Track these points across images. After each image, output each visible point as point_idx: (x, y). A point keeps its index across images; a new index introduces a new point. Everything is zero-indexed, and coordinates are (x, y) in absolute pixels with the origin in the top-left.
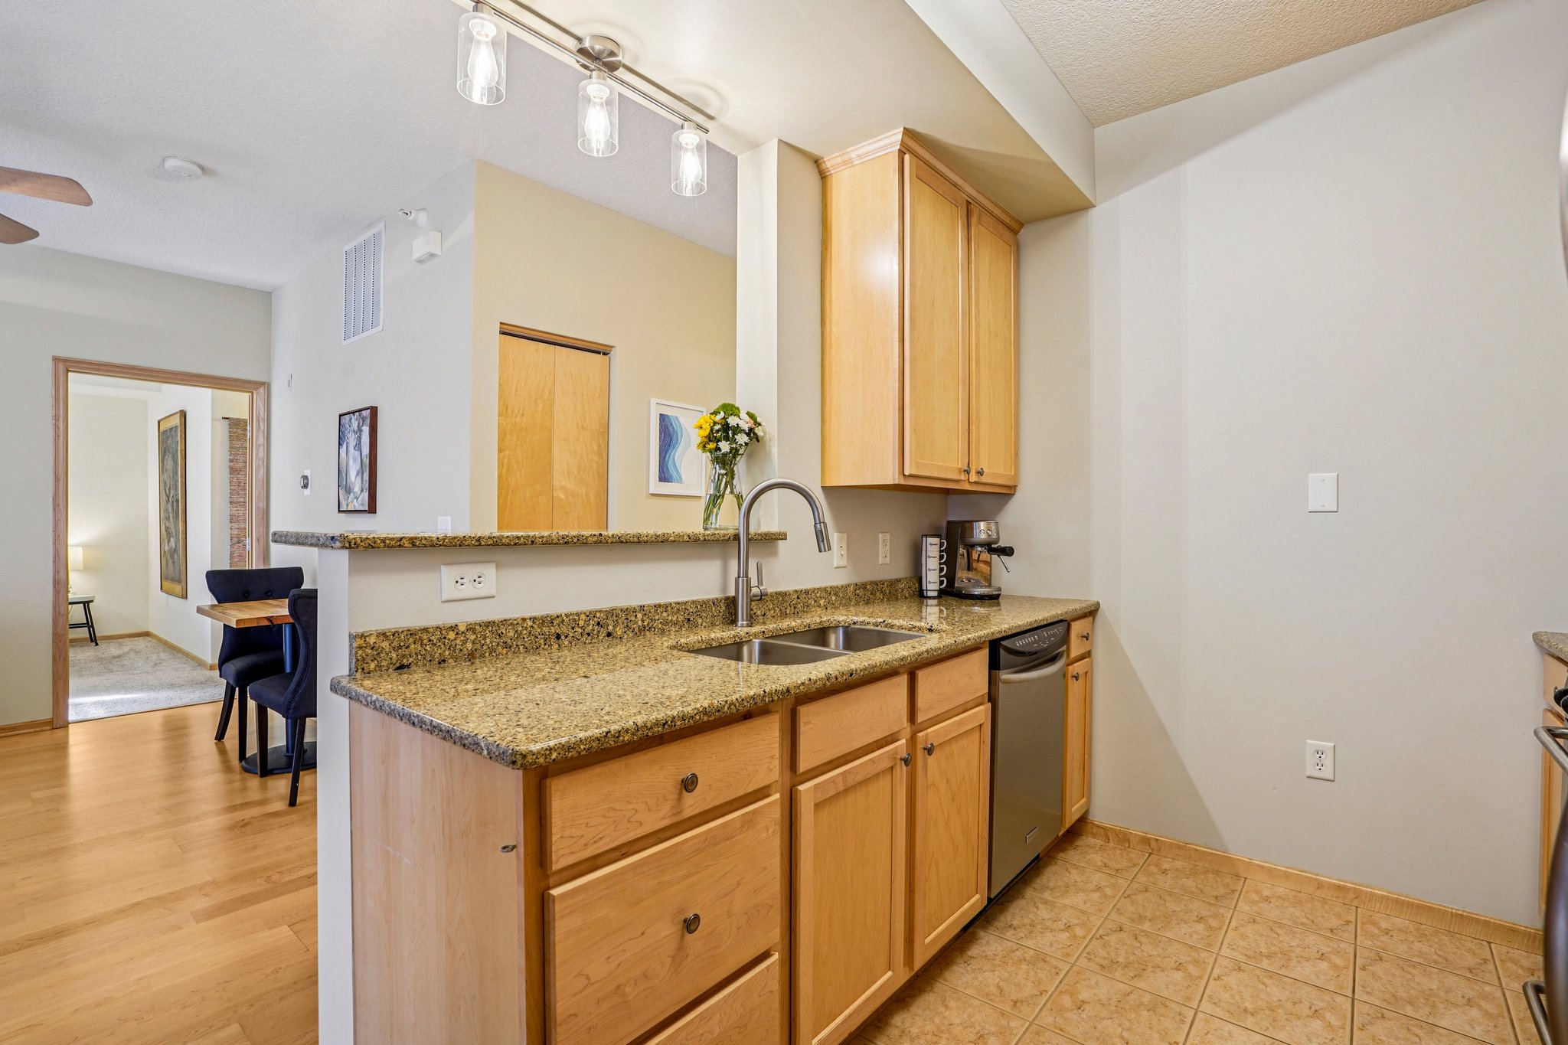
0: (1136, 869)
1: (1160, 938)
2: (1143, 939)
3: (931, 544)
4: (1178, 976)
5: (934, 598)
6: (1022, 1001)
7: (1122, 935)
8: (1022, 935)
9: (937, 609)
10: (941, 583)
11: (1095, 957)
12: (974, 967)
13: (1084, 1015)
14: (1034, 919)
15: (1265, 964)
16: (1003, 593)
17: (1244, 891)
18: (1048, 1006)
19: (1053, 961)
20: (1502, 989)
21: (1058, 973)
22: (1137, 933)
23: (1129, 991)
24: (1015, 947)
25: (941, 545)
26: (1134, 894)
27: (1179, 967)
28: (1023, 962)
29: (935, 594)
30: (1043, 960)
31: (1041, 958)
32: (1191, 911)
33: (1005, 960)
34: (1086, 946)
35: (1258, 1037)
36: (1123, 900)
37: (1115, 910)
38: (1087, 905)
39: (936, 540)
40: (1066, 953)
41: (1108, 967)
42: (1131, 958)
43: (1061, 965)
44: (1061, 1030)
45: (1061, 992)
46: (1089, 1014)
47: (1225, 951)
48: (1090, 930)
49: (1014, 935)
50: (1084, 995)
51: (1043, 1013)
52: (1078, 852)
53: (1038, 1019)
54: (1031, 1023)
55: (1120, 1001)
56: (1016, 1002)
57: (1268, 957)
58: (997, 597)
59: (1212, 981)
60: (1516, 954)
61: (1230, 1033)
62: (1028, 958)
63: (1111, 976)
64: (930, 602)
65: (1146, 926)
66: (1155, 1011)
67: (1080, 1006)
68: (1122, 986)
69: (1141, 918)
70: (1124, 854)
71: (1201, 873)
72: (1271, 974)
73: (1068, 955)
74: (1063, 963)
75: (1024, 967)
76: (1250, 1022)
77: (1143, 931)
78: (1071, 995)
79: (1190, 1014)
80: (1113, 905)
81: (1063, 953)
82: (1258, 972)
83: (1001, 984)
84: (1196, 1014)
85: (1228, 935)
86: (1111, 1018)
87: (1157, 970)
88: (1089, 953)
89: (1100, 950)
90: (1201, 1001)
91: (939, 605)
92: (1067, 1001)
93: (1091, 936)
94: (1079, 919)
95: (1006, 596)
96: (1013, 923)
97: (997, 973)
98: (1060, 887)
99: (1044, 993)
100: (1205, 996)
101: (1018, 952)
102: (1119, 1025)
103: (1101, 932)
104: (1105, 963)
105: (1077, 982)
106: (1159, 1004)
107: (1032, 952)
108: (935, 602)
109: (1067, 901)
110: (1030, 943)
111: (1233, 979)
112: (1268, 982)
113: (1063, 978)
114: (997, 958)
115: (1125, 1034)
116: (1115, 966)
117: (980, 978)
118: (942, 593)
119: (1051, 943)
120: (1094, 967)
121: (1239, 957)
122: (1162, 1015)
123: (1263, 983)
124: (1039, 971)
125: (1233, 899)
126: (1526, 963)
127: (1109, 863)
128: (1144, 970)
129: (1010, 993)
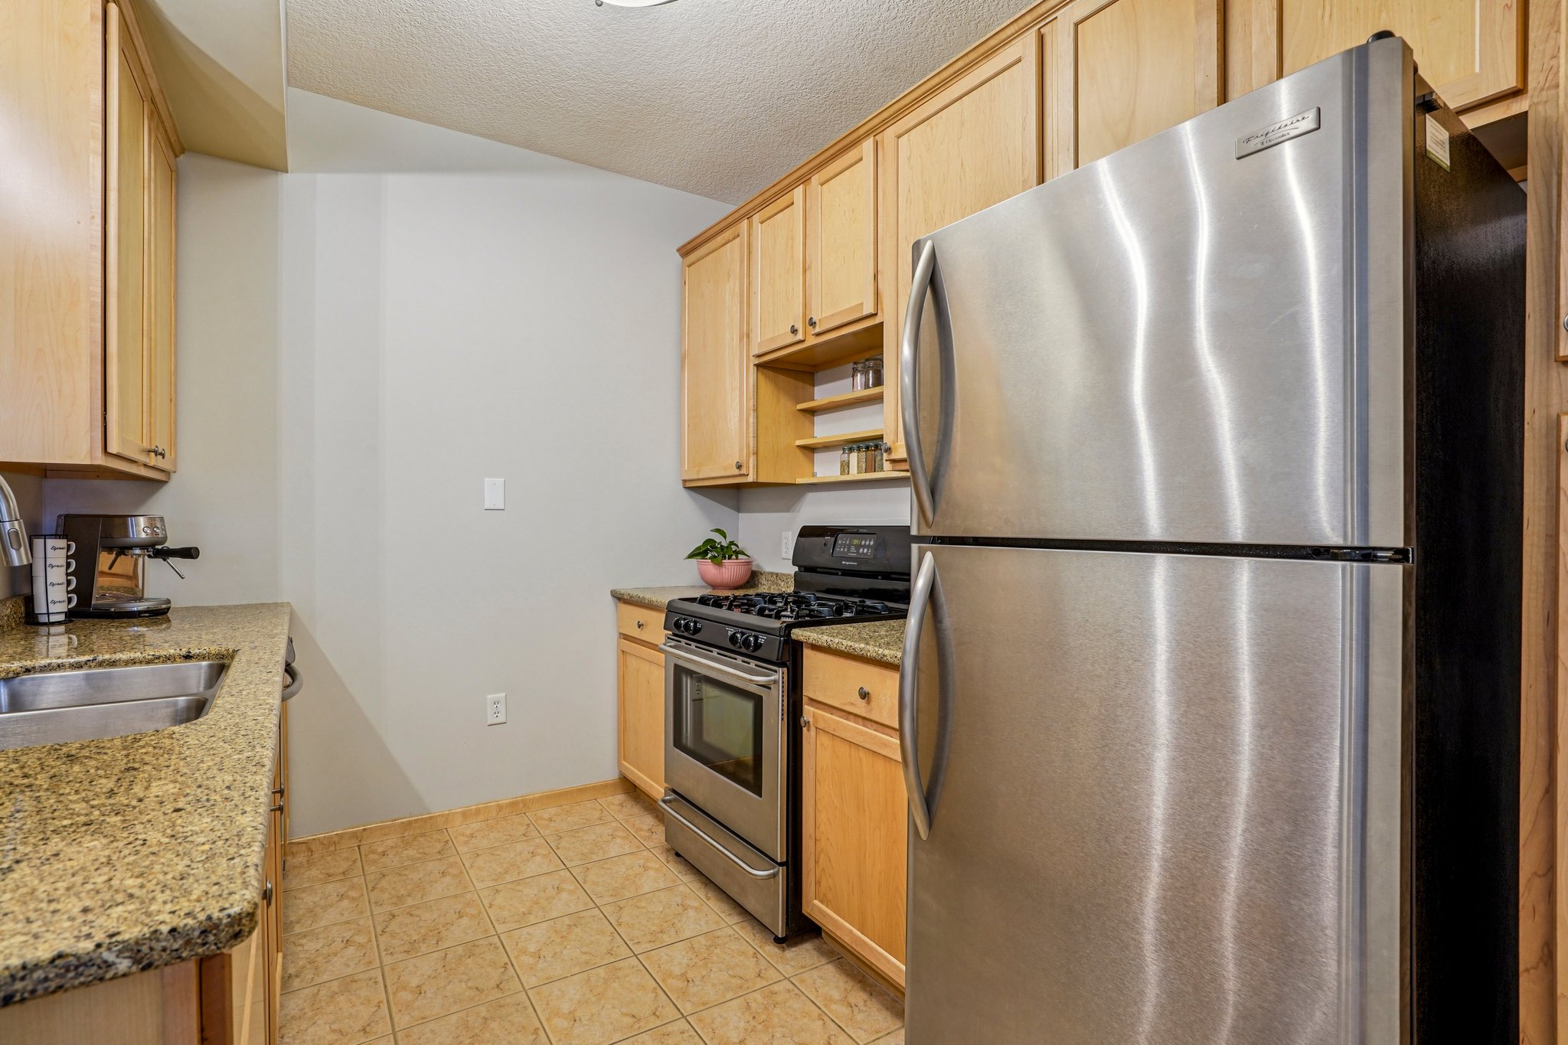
0: (359, 864)
1: (429, 904)
2: (417, 912)
3: (54, 548)
4: (465, 921)
5: (59, 623)
6: (368, 1025)
7: (398, 919)
8: (310, 976)
9: (64, 639)
10: (70, 600)
11: (394, 948)
12: (291, 1035)
13: (429, 995)
14: (308, 956)
15: (508, 878)
16: (173, 605)
17: (453, 839)
18: (394, 1010)
19: (361, 976)
20: (618, 821)
21: (376, 982)
22: (408, 910)
23: (443, 955)
24: (315, 990)
25: (69, 547)
26: (377, 884)
27: (460, 915)
28: (336, 996)
29: (62, 618)
30: (352, 981)
31: (348, 983)
32: (431, 872)
33: (316, 1006)
34: (378, 946)
35: (544, 925)
36: (372, 894)
37: (373, 905)
38: (346, 915)
39: (63, 543)
40: (368, 962)
41: (412, 948)
42: (422, 931)
43: (372, 974)
44: (423, 1018)
45: (394, 994)
46: (432, 991)
47: (479, 885)
48: (369, 932)
49: (302, 981)
50: (415, 982)
51: (396, 1019)
52: (290, 877)
53: (396, 1025)
54: (394, 1033)
55: (444, 966)
56: (364, 1030)
57: (506, 872)
58: (165, 612)
59: (489, 911)
60: (610, 799)
61: (528, 934)
62: (337, 990)
63: (419, 954)
64: (53, 630)
65: (410, 901)
66: (474, 955)
67: (419, 991)
68: (435, 955)
69: (400, 899)
70: (337, 858)
71: (412, 841)
72: (518, 882)
73: (370, 962)
74: (372, 971)
75: (341, 999)
76: (532, 919)
77: (411, 907)
78: (404, 988)
79: (496, 940)
80: (368, 903)
81: (364, 964)
82: (509, 886)
83: (334, 1027)
84: (499, 938)
85: (471, 875)
86: (450, 982)
87: (449, 926)
88: (386, 950)
89: (392, 941)
90: (494, 927)
91: (67, 632)
92: (405, 996)
93: (374, 936)
94: (350, 930)
95: (178, 610)
96: (289, 972)
97: (319, 1022)
98: (304, 915)
99: (381, 1004)
100: (494, 922)
101: (322, 993)
102: (460, 981)
103: (379, 929)
104: (406, 948)
105: (399, 977)
106: (471, 949)
107: (335, 983)
108: (62, 629)
109: (323, 923)
110: (325, 977)
111: (499, 900)
112: (520, 888)
113: (384, 982)
114: (306, 1010)
115: (470, 984)
116: (416, 945)
117: (308, 1038)
118: (71, 615)
119: (345, 964)
120: (401, 957)
121: (491, 884)
122: (481, 954)
123: (519, 891)
124: (358, 992)
125: (451, 847)
126: (617, 802)
127: (331, 871)
128: (439, 933)
129: (351, 1027)
